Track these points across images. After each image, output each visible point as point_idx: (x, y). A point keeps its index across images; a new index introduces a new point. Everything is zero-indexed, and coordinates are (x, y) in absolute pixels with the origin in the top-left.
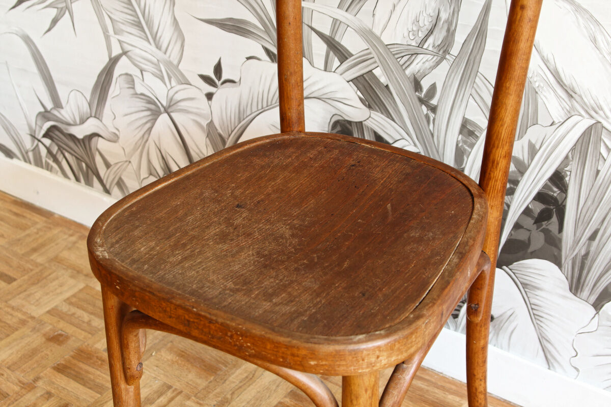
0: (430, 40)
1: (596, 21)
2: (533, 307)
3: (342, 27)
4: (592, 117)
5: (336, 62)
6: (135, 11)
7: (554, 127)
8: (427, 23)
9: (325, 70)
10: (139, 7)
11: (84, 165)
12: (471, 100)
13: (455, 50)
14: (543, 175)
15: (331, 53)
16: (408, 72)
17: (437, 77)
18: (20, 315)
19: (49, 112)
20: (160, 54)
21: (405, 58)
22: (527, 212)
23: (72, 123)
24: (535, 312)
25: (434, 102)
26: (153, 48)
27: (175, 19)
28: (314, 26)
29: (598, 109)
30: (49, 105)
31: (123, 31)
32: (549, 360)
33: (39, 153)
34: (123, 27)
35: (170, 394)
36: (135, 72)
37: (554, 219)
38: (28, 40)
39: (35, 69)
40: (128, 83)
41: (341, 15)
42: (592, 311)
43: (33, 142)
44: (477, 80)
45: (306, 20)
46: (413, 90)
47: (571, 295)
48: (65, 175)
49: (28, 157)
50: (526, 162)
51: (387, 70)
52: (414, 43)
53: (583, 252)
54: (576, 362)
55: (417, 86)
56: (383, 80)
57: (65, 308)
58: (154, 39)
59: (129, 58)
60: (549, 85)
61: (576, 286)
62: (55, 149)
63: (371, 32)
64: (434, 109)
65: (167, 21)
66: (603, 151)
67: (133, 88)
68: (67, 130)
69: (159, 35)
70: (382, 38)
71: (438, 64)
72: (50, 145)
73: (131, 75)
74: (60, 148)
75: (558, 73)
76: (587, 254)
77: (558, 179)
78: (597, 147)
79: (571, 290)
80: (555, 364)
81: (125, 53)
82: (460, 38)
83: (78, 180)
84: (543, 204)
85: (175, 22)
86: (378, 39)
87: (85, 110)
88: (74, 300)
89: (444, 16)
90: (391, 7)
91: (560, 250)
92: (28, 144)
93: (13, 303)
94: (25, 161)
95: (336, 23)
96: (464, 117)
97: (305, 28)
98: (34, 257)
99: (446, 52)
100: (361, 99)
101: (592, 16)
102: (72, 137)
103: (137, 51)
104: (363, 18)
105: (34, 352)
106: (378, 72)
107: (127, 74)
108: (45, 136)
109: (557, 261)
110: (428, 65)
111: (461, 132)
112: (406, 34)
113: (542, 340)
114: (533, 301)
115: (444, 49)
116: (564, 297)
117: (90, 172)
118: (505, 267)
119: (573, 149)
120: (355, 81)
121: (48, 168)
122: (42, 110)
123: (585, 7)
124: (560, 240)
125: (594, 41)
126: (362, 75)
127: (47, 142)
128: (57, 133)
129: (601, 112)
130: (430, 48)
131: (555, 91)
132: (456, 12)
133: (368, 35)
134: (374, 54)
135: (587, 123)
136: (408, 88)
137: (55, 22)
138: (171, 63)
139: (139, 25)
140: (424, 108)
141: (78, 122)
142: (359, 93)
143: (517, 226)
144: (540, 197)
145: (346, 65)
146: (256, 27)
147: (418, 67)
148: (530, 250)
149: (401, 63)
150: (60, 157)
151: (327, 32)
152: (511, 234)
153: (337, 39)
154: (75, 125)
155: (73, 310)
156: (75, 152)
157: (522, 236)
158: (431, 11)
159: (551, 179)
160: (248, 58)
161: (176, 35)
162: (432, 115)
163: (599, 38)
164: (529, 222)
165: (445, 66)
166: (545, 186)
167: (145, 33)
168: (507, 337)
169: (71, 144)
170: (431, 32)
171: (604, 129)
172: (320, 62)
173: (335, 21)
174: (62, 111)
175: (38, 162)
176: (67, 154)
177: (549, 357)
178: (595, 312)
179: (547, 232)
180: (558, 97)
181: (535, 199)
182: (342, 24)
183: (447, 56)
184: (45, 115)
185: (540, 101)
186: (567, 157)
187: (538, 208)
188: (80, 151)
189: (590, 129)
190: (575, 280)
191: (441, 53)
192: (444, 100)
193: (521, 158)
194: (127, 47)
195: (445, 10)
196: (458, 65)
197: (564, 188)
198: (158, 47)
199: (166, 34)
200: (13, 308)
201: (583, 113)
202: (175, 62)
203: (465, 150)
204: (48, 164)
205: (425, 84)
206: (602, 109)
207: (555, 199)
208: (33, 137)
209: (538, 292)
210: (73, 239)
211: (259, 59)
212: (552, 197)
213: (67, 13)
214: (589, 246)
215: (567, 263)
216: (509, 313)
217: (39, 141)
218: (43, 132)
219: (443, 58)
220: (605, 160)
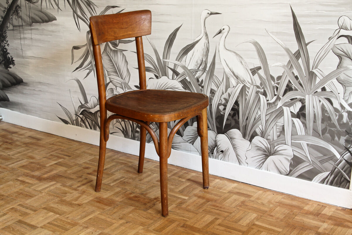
0: (201, 67)
1: (241, 57)
2: (234, 145)
3: (177, 66)
4: (243, 83)
5: (176, 77)
6: (115, 68)
7: (234, 88)
8: (200, 62)
9: (172, 79)
10: (117, 66)
11: (94, 122)
12: (213, 83)
13: (207, 69)
14: (233, 102)
15: (174, 74)
16: (195, 77)
17: (203, 77)
18: (74, 163)
19: (83, 105)
20: (122, 80)
21: (194, 73)
22: (230, 114)
23: (91, 108)
24: (234, 147)
25: (203, 85)
26: (120, 79)
27: (128, 69)
28: (169, 66)
29: (244, 81)
30: (83, 103)
31: (111, 74)
32: (240, 162)
33: (78, 121)
34: (111, 73)
35: (124, 178)
36: (114, 87)
37: (237, 115)
38: (78, 81)
39: (80, 91)
40: (111, 91)
41: (177, 62)
42: (249, 143)
43: (76, 117)
44: (214, 77)
45: (167, 65)
46: (197, 82)
47: (243, 139)
48: (87, 128)
49: (74, 123)
50: (228, 99)
51: (190, 77)
52: (196, 68)
53: (245, 124)
54: (247, 161)
55: (198, 81)
56: (189, 80)
57: (88, 162)
58: (121, 76)
59: (112, 83)
60: (232, 76)
61: (244, 136)
62: (84, 118)
63: (185, 67)
64: (203, 87)
65: (125, 69)
66: (247, 93)
67: (113, 93)
68: (89, 111)
69: (122, 74)
70: (188, 68)
71: (203, 73)
72: (82, 117)
73: (112, 89)
74: (86, 117)
75: (233, 72)
76: (246, 125)
77: (236, 103)
78: (245, 92)
79: (243, 137)
80: (241, 163)
81: (111, 81)
82: (208, 65)
83: (91, 128)
84: (233, 111)
85: (128, 70)
86: (187, 68)
87: (96, 103)
88: (91, 160)
89: (204, 60)
90: (190, 59)
91: (239, 125)
92: (74, 117)
93: (71, 161)
94: (72, 125)
95: (175, 65)
96: (211, 88)
97: (167, 67)
98: (76, 151)
99: (205, 70)
100: (182, 87)
101: (240, 56)
102: (91, 113)
103: (115, 80)
104: (183, 63)
105: (80, 171)
106: (187, 78)
107: (111, 88)
108: (80, 114)
109: (239, 129)
110: (201, 74)
111: (210, 93)
112: (194, 66)
113: (237, 155)
114: (234, 143)
115: (204, 69)
116: (242, 140)
117: (96, 124)
118: (225, 134)
119: (239, 93)
120: (181, 82)
121: (81, 126)
122: (81, 105)
123: (238, 53)
124: (239, 122)
125: (241, 62)
126: (183, 80)
127: (81, 116)
128: (85, 112)
129: (245, 82)
130: (201, 69)
131: (233, 77)
132: (207, 58)
133: (184, 67)
134: (186, 73)
135: (242, 85)
136: (195, 81)
137: (88, 74)
138: (126, 83)
139: (116, 72)
140: (200, 87)
141: (93, 107)
142: (182, 85)
143: (227, 119)
144: (233, 109)
145: (178, 77)
146: (152, 68)
147: (198, 75)
148: (231, 126)
149: (193, 74)
150: (85, 121)
151: (173, 68)
152: (226, 122)
153: (175, 69)
154: (92, 108)
155: (91, 162)
156: (91, 118)
157: (229, 122)
158: (201, 59)
159: (235, 103)
160: (150, 79)
161: (128, 74)
162: (202, 89)
163: (242, 61)
164: (230, 118)
165: (205, 74)
166: (234, 106)
167: (118, 74)
168: (227, 157)
169: (90, 116)
170: (201, 65)
171: (246, 87)
172: (171, 77)
173: (175, 64)
174: (88, 104)
175: (77, 124)
176: (88, 120)
177: (239, 161)
178: (250, 143)
179: (235, 120)
180: (234, 79)
181: (231, 110)
182: (177, 65)
183: (206, 71)
184: (81, 106)
185: (230, 80)
186: (238, 96)
187: (232, 113)
188: (93, 117)
189: (243, 87)
190: (244, 134)
191: (204, 70)
192: (205, 84)
193: (227, 98)
194: (112, 80)
195: (204, 58)
196: (208, 73)
197: (238, 105)
198: (122, 78)
199: (125, 74)
200: (71, 162)
201: (241, 83)
202: (127, 83)
203: (212, 98)
204: (81, 124)
205: (200, 80)
206: (245, 81)
207: (236, 109)
208: (76, 115)
209: (235, 140)
210: (89, 147)
211: (153, 78)
212: (235, 108)
213: (93, 71)
214: (246, 122)
215: (241, 129)
216: (227, 149)
217: (79, 116)
218: (80, 113)
219: (204, 72)
220: (247, 95)
